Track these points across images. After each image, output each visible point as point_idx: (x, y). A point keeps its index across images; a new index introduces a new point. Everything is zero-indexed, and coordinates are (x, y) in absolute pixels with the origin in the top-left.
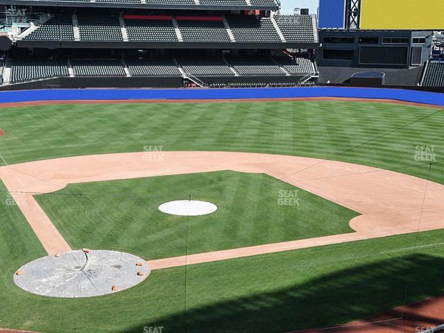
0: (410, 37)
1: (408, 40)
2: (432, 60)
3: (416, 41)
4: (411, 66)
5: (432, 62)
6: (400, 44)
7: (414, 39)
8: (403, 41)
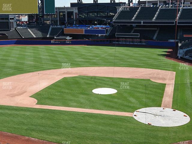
0: (9, 17)
1: (8, 19)
2: (18, 27)
3: (11, 19)
4: (11, 30)
5: (18, 28)
6: (5, 21)
7: (10, 18)
8: (6, 19)
